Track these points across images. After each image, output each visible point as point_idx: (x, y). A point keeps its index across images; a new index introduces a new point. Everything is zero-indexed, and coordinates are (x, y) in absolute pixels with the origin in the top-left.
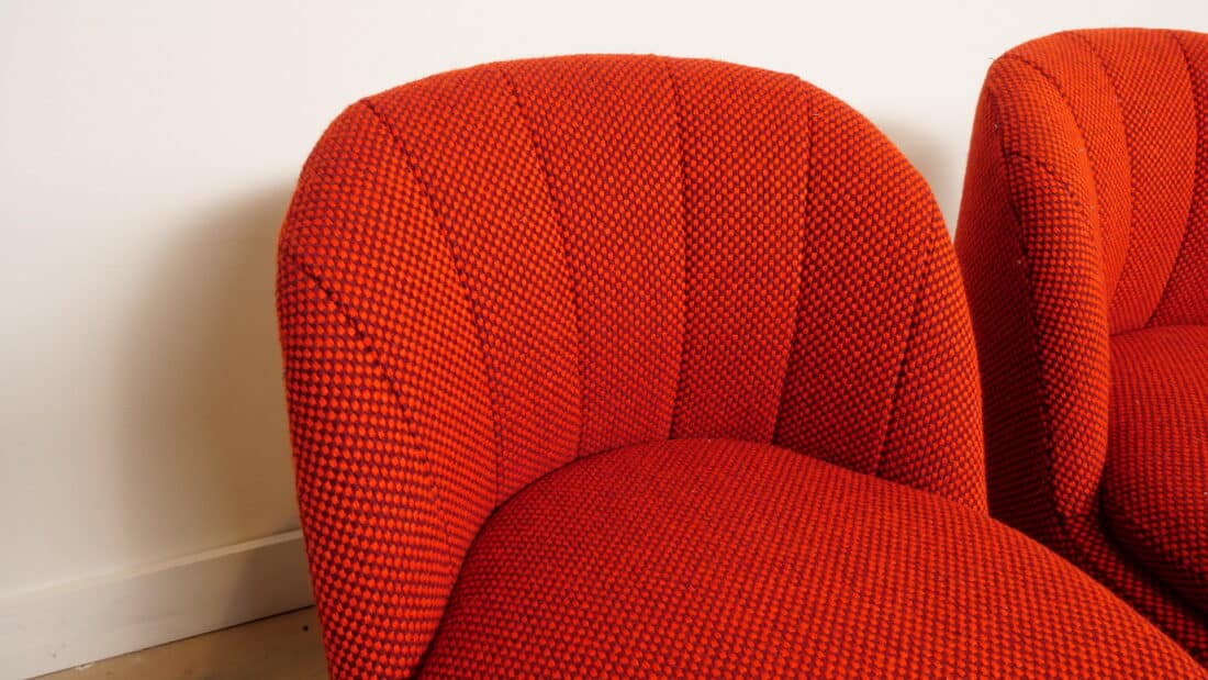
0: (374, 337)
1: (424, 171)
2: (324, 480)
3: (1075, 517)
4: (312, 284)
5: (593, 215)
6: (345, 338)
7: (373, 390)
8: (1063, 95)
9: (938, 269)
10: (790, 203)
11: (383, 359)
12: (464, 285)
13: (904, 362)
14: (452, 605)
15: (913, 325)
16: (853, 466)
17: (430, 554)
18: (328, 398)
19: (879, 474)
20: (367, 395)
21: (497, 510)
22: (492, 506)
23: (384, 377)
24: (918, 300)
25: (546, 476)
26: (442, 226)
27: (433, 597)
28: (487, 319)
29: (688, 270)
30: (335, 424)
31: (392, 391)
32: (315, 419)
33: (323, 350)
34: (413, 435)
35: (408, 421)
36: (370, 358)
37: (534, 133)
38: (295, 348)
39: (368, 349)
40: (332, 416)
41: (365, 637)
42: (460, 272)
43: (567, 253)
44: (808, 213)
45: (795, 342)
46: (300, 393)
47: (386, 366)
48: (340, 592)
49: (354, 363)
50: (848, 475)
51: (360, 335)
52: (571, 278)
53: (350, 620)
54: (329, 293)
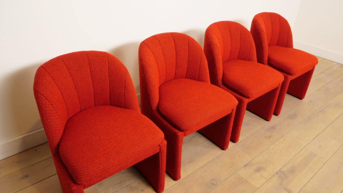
0: (49, 100)
1: (52, 76)
2: (45, 118)
3: (155, 110)
4: (40, 94)
5: (77, 77)
6: (45, 100)
7: (50, 106)
8: (150, 49)
9: (127, 80)
10: (106, 72)
11: (50, 102)
12: (60, 90)
13: (124, 92)
14: (64, 132)
15: (125, 87)
16: (120, 107)
17: (60, 126)
18: (44, 108)
19: (124, 108)
20: (49, 107)
21: (69, 120)
22: (68, 119)
23: (51, 104)
24: (125, 84)
25: (76, 114)
26: (55, 83)
27: (60, 134)
28: (63, 94)
29: (93, 83)
30: (46, 111)
31: (52, 106)
32: (43, 111)
33: (42, 102)
34: (56, 111)
35: (55, 109)
36: (49, 102)
37: (67, 67)
38: (39, 102)
39: (48, 101)
40: (45, 110)
41: (53, 136)
42: (59, 89)
43: (74, 83)
44: (109, 73)
45: (110, 91)
46: (40, 108)
47: (51, 103)
48: (49, 131)
49: (47, 103)
50: (119, 108)
51: (47, 100)
52: (75, 86)
53: (51, 134)
54: (42, 95)
